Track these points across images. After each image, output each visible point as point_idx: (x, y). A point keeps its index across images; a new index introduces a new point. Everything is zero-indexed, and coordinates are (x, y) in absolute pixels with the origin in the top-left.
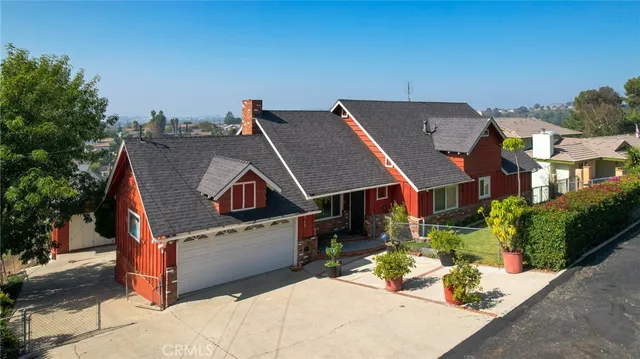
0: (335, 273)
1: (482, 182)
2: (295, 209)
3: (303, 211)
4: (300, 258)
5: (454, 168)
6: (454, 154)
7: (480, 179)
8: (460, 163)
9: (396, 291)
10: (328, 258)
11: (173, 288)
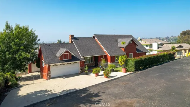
0: (87, 74)
1: (130, 55)
2: (79, 60)
3: (80, 60)
4: (80, 71)
5: (122, 51)
6: (122, 47)
7: (129, 54)
8: (123, 50)
9: (97, 76)
10: (85, 71)
11: (50, 76)
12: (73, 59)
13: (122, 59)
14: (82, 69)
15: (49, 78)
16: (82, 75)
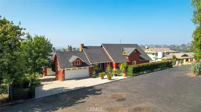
0: (95, 77)
1: (134, 62)
2: (88, 66)
3: (89, 66)
4: (89, 75)
6: (126, 56)
7: (133, 62)
8: (127, 58)
9: (102, 79)
10: (93, 75)
11: (64, 78)
12: (83, 64)
13: (123, 66)
14: (91, 74)
15: (64, 79)
16: (91, 78)
